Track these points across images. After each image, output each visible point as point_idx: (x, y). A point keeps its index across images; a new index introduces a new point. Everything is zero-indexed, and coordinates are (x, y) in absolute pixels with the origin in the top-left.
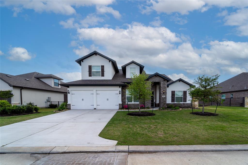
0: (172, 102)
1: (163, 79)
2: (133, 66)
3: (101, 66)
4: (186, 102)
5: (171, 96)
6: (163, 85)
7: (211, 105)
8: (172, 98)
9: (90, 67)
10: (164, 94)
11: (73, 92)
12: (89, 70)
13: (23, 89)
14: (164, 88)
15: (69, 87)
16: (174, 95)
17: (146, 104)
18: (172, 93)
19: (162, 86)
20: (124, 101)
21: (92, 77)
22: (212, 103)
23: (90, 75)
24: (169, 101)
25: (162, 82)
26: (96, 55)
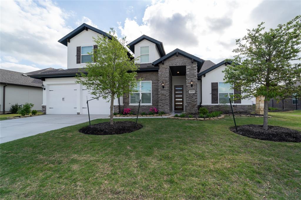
0: (212, 103)
1: (190, 61)
2: (145, 43)
3: (94, 46)
4: (241, 103)
5: (211, 92)
6: (191, 71)
7: (297, 109)
8: (212, 95)
9: (79, 49)
10: (193, 87)
11: (51, 88)
12: (77, 54)
13: (6, 85)
14: (193, 76)
15: (44, 80)
16: (215, 90)
17: (160, 105)
18: (212, 87)
19: (189, 73)
20: (126, 101)
21: (81, 64)
22: (298, 107)
23: (78, 62)
24: (207, 100)
25: (189, 66)
26: (87, 30)
